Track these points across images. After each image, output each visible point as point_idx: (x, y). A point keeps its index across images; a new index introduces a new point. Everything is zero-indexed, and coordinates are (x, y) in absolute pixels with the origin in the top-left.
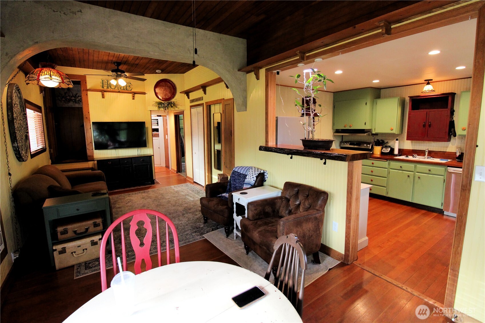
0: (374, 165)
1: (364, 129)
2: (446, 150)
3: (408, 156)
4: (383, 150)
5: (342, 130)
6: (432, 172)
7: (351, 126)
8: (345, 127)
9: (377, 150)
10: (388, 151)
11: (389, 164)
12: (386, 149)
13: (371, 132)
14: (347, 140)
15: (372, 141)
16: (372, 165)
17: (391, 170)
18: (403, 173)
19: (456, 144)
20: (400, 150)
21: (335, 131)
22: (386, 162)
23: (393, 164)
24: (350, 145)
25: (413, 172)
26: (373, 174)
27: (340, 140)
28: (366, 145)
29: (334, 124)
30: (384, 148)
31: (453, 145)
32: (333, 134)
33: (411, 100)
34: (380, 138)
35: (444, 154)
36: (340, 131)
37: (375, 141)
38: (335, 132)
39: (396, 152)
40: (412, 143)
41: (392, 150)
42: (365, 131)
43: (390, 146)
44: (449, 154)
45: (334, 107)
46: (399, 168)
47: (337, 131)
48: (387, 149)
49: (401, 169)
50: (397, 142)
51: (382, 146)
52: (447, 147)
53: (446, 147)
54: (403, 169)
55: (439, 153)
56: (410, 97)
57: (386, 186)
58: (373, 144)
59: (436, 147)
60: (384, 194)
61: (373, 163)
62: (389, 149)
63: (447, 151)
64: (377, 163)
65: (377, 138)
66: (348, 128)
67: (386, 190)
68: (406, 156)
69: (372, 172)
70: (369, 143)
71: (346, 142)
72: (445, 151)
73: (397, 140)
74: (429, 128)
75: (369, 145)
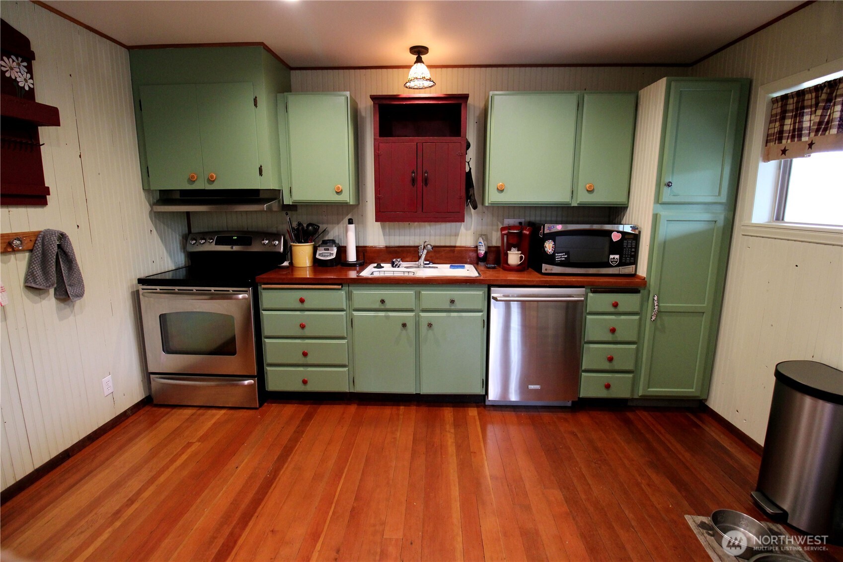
0: (306, 305)
1: (258, 190)
2: (456, 242)
3: (382, 265)
4: (320, 255)
5: (183, 192)
6: (458, 305)
7: (212, 177)
8: (191, 181)
9: (303, 254)
10: (334, 256)
11: (349, 297)
12: (325, 250)
13: (279, 201)
14: (206, 230)
15: (284, 227)
16: (299, 305)
17: (356, 313)
18: (387, 317)
19: (472, 227)
20: (360, 250)
21: (157, 196)
22: (340, 291)
23: (362, 295)
24: (218, 243)
25: (411, 311)
26: (307, 332)
27: (182, 228)
28: (267, 242)
29: (146, 172)
30: (319, 246)
31: (467, 229)
32: (148, 207)
33: (377, 106)
34: (305, 219)
35: (453, 251)
36: (177, 196)
37: (293, 228)
38: (158, 201)
39: (352, 257)
40: (383, 228)
41: (342, 251)
42: (262, 196)
43: (333, 242)
44: (462, 251)
45: (139, 106)
46: (378, 305)
47: (165, 197)
48: (328, 250)
49: (383, 307)
50: (352, 227)
51: (314, 241)
52: (457, 235)
53: (455, 236)
54: (388, 305)
55: (444, 250)
56: (373, 98)
57: (347, 364)
58: (287, 237)
59: (435, 236)
60: (345, 388)
61: (302, 301)
62: (334, 250)
63: (458, 244)
64: (316, 297)
65: (297, 218)
66: (200, 185)
67: (347, 373)
68: (375, 265)
69: (303, 326)
70: (275, 236)
71: (205, 235)
72: (453, 244)
73: (350, 222)
74: (424, 187)
75: (277, 242)
